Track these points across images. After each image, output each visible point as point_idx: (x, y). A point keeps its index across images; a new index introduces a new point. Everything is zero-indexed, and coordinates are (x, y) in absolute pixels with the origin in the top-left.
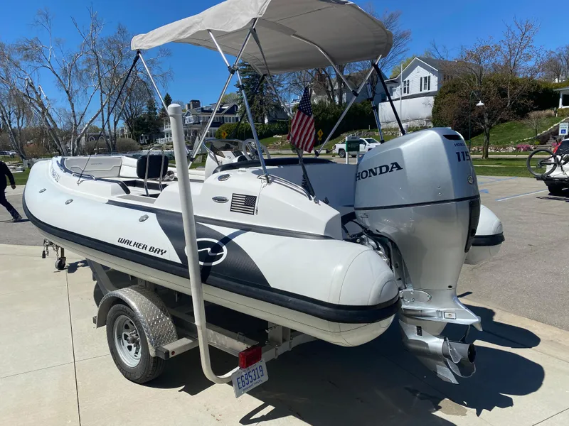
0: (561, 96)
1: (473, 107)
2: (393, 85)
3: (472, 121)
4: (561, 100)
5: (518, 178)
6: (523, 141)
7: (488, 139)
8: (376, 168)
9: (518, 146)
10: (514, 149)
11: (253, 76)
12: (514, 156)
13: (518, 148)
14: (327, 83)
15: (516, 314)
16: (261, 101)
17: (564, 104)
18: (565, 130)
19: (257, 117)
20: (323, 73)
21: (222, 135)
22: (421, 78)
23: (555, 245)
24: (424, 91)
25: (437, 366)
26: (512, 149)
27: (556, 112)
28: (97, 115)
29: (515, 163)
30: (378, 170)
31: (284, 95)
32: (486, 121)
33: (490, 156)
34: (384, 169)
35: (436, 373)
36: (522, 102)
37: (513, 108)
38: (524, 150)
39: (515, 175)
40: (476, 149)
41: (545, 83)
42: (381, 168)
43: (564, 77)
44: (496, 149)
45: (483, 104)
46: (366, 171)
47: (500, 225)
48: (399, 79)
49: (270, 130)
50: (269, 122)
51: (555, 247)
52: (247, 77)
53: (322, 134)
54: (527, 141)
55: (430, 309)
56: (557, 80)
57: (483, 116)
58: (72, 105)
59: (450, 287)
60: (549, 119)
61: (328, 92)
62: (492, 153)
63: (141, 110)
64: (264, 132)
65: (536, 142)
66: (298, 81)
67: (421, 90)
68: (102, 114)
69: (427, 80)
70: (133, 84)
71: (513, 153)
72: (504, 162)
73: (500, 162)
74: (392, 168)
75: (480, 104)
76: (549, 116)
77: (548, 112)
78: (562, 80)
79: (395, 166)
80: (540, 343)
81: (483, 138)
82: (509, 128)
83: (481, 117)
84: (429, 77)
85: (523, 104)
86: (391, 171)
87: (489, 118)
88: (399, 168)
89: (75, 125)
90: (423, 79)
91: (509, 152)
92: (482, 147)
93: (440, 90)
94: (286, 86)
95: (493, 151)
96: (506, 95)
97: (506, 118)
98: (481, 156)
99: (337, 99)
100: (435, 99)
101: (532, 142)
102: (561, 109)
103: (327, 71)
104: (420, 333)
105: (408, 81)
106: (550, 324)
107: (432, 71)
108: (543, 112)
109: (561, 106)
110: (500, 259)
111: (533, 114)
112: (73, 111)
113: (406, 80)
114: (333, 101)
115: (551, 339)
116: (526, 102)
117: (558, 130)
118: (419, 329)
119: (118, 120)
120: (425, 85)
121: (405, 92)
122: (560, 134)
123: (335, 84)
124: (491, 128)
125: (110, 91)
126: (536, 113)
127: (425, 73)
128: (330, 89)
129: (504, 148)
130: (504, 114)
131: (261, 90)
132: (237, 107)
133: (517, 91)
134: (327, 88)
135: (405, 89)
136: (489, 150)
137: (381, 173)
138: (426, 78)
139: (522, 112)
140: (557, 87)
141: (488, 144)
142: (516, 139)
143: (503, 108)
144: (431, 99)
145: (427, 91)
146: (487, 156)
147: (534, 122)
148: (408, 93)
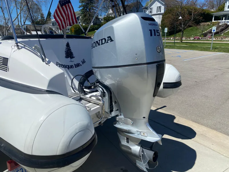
0: (214, 16)
1: (178, 20)
2: (145, 9)
3: (177, 26)
4: (213, 18)
5: (193, 51)
6: (197, 35)
7: (183, 34)
8: (99, 40)
9: (195, 37)
10: (193, 39)
11: (86, 3)
12: (193, 42)
13: (195, 38)
14: (118, 8)
15: (186, 118)
16: (90, 15)
17: (214, 20)
18: (214, 30)
19: (88, 22)
20: (117, 3)
21: (72, 29)
22: (157, 7)
23: (207, 82)
24: (158, 13)
25: (137, 160)
26: (192, 39)
27: (211, 23)
28: (16, 19)
29: (193, 44)
30: (101, 42)
31: (99, 12)
32: (183, 26)
33: (183, 41)
34: (104, 41)
35: (136, 164)
36: (198, 18)
37: (194, 20)
38: (197, 39)
39: (192, 49)
40: (178, 38)
41: (208, 11)
42: (102, 40)
43: (215, 9)
44: (186, 39)
45: (181, 18)
46: (95, 43)
47: (180, 76)
48: (148, 7)
49: (93, 28)
50: (93, 24)
51: (207, 83)
52: (84, 4)
54: (199, 35)
55: (133, 129)
56: (212, 10)
57: (181, 23)
58: (4, 14)
59: (144, 118)
60: (208, 26)
61: (118, 12)
62: (184, 40)
63: (38, 18)
64: (91, 29)
65: (202, 36)
66: (105, 6)
67: (157, 12)
68: (18, 19)
69: (160, 7)
70: (31, 5)
71: (193, 40)
72: (189, 44)
73: (187, 44)
74: (108, 40)
75: (180, 18)
76: (208, 25)
77: (208, 23)
78: (214, 10)
79: (109, 39)
80: (196, 136)
81: (181, 33)
82: (192, 30)
83: (181, 24)
84: (161, 6)
85: (198, 19)
86: (107, 42)
87: (184, 25)
88: (112, 40)
89: (6, 23)
91: (191, 40)
92: (180, 37)
93: (165, 12)
94: (100, 8)
95: (185, 39)
96: (191, 15)
97: (191, 24)
98: (179, 41)
99: (122, 15)
100: (163, 16)
101: (200, 36)
102: (213, 22)
103: (118, 2)
104: (128, 142)
105: (152, 8)
106: (202, 124)
107: (162, 4)
108: (206, 23)
109: (213, 21)
110: (182, 89)
111: (202, 24)
112: (4, 17)
113: (151, 7)
115: (201, 133)
116: (199, 18)
117: (212, 31)
118: (127, 139)
119: (25, 21)
120: (159, 10)
121: (150, 13)
122: (212, 32)
123: (121, 8)
124: (184, 29)
125: (21, 7)
126: (203, 23)
127: (159, 5)
128: (119, 11)
129: (189, 38)
130: (190, 23)
131: (90, 10)
132: (79, 18)
133: (196, 13)
134: (118, 10)
135: (150, 11)
136: (183, 39)
137: (102, 44)
138: (159, 7)
139: (197, 22)
140: (212, 13)
141: (183, 36)
142: (194, 34)
143: (190, 20)
144: (161, 16)
145: (159, 13)
146: (182, 41)
147: (202, 27)
148: (152, 13)
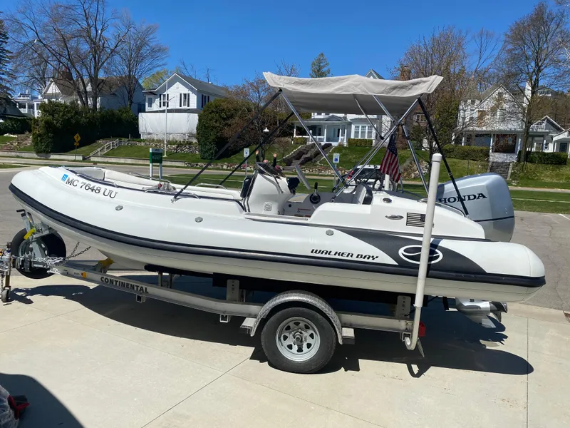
0: (295, 127)
2: (152, 96)
4: (295, 130)
17: (297, 134)
22: (181, 95)
24: (183, 107)
27: (293, 140)
30: (467, 198)
42: (469, 196)
45: (268, 131)
48: (159, 91)
53: (79, 138)
65: (283, 164)
67: (181, 106)
69: (186, 97)
75: (266, 130)
77: (286, 139)
79: (481, 196)
84: (189, 94)
86: (478, 198)
88: (484, 197)
90: (183, 96)
99: (90, 102)
100: (200, 116)
102: (296, 139)
105: (168, 95)
107: (192, 90)
109: (295, 135)
113: (166, 93)
114: (85, 103)
120: (185, 101)
127: (186, 91)
128: (81, 90)
135: (164, 103)
138: (185, 95)
144: (195, 116)
145: (186, 107)
148: (168, 106)
